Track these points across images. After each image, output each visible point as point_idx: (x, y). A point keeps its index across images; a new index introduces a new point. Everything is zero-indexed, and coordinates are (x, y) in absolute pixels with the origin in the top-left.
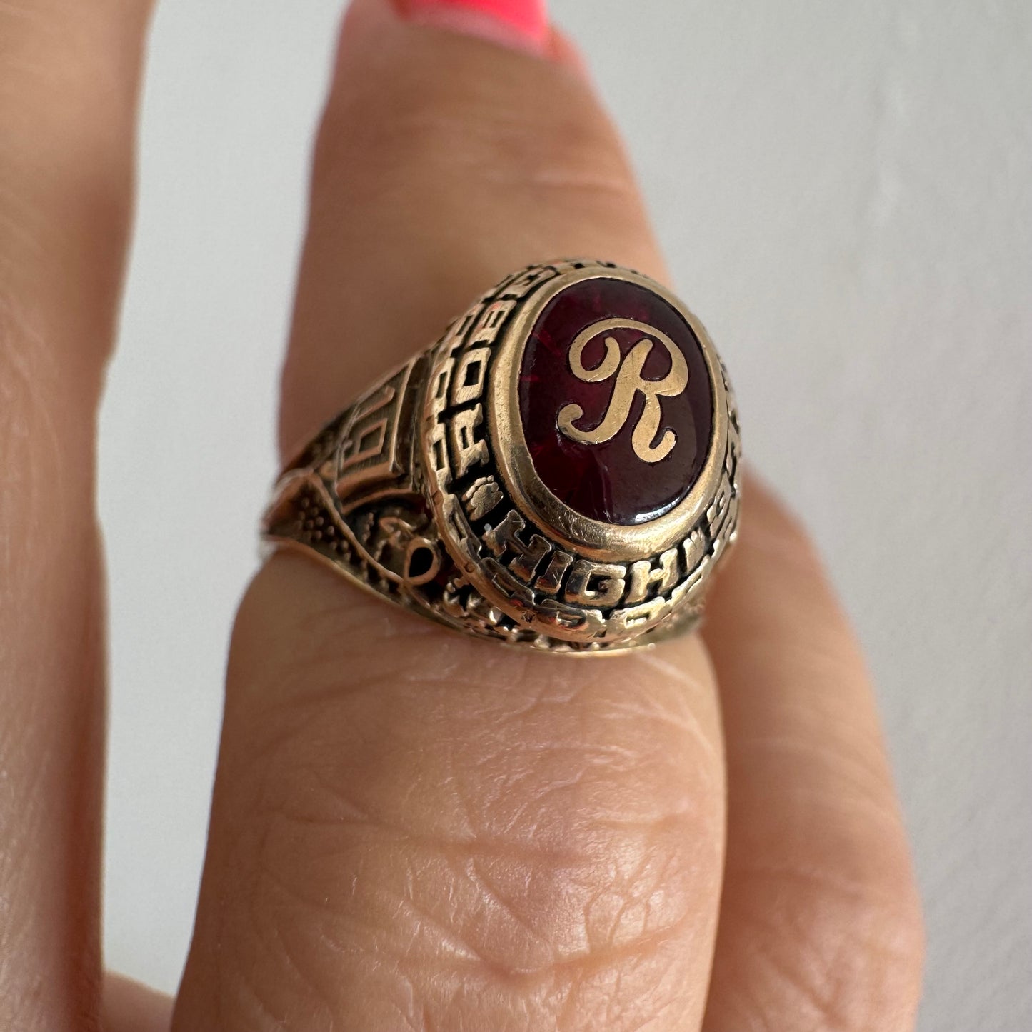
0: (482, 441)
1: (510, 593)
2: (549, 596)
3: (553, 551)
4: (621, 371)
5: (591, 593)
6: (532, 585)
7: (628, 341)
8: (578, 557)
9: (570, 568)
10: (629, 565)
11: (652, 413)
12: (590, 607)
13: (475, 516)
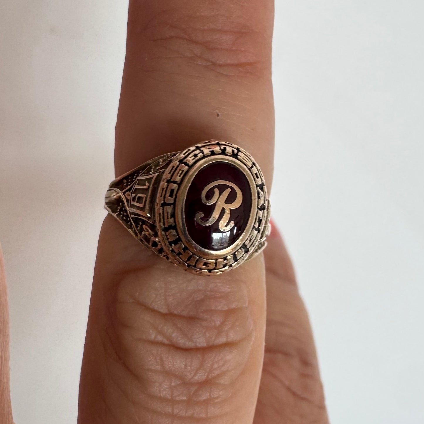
0: (173, 218)
1: (180, 263)
2: (192, 266)
3: (192, 255)
4: (218, 201)
5: (204, 266)
6: (186, 262)
7: (222, 189)
8: (200, 257)
9: (198, 260)
10: (216, 260)
11: (227, 215)
12: (205, 270)
13: (170, 240)
